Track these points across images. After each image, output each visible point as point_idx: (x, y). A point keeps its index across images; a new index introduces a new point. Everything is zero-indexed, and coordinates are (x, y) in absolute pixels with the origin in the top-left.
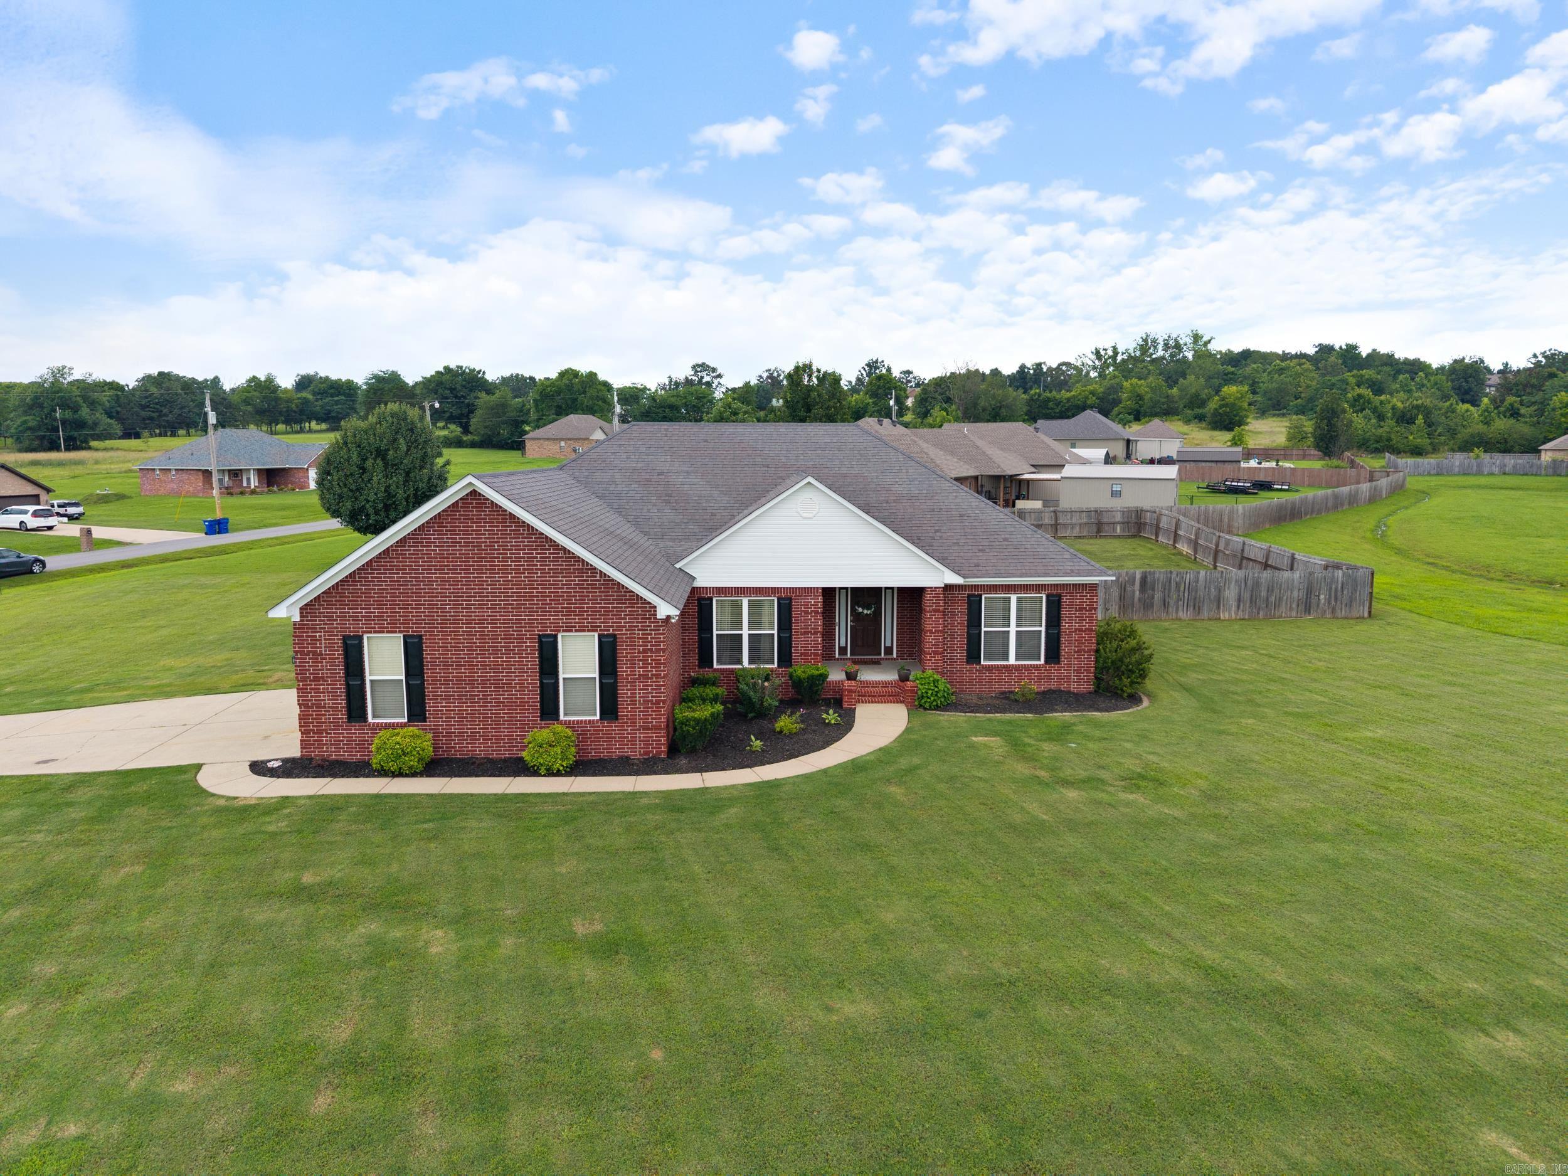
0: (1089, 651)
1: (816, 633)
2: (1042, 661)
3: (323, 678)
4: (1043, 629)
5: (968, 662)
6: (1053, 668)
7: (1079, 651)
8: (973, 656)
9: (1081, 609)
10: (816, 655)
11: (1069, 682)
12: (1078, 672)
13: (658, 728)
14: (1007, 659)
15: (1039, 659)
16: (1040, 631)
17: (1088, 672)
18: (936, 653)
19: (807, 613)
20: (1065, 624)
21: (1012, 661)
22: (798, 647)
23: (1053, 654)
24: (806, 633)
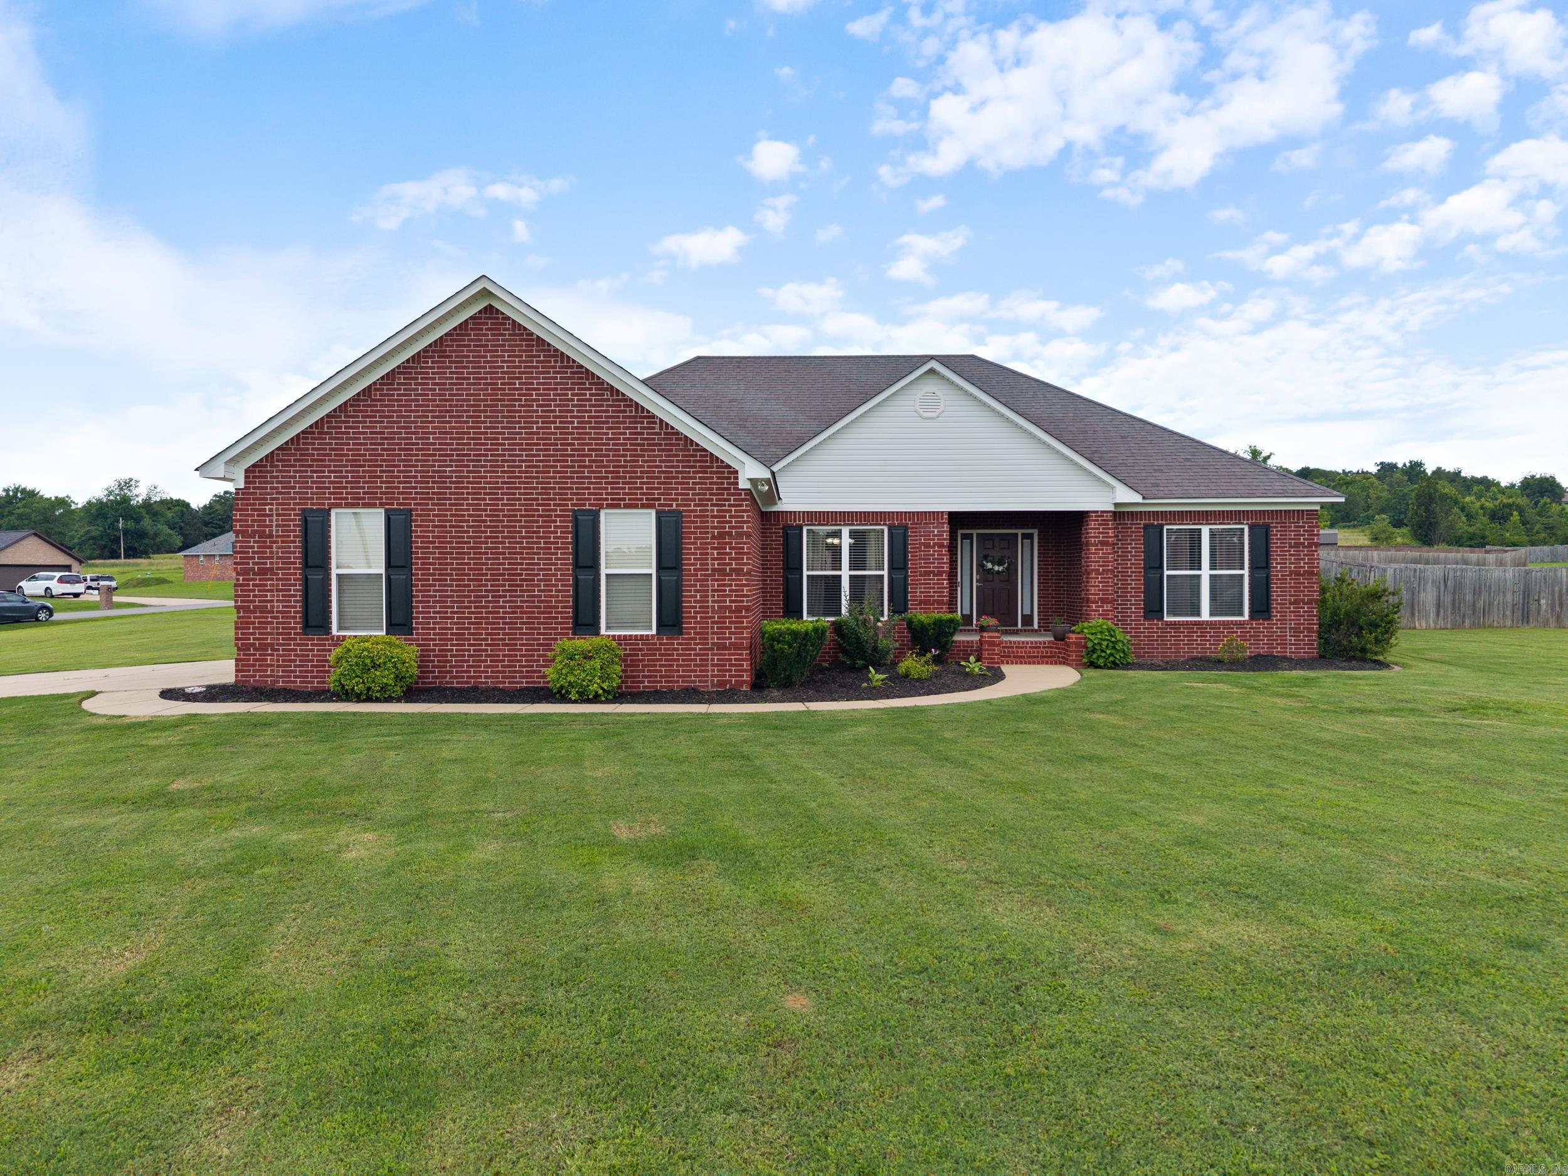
0: (1310, 602)
1: (940, 574)
2: (1246, 617)
3: (271, 569)
4: (1246, 572)
5: (1146, 618)
6: (1262, 625)
7: (1296, 602)
8: (1153, 610)
9: (1297, 545)
10: (940, 603)
11: (1284, 645)
12: (1296, 631)
13: (737, 646)
14: (1199, 614)
15: (1241, 614)
16: (1242, 576)
17: (1310, 630)
18: (1104, 601)
19: (928, 546)
20: (1276, 566)
21: (1205, 615)
22: (916, 592)
23: (1262, 608)
24: (927, 573)
